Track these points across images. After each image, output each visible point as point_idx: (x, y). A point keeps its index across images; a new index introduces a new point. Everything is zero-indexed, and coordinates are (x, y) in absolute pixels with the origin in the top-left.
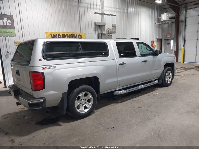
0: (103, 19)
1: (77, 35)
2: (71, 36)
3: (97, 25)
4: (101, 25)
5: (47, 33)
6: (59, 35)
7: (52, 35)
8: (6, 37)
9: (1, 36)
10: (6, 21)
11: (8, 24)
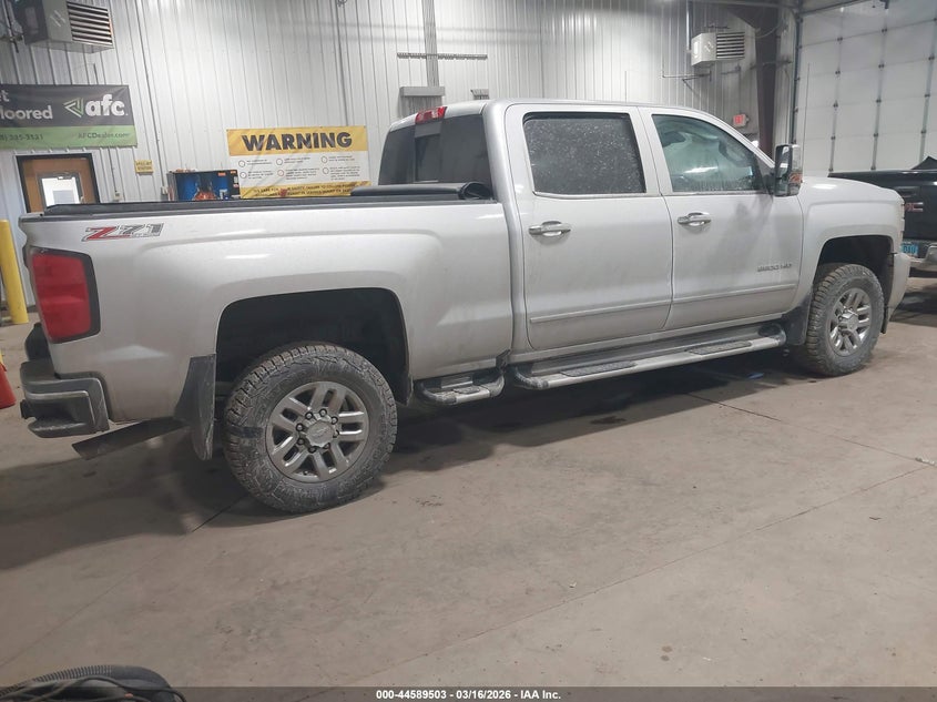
0: (433, 75)
1: (332, 135)
2: (312, 139)
3: (408, 97)
4: (425, 97)
5: (230, 132)
6: (271, 137)
7: (249, 139)
8: (112, 150)
9: (97, 148)
10: (107, 105)
11: (115, 112)
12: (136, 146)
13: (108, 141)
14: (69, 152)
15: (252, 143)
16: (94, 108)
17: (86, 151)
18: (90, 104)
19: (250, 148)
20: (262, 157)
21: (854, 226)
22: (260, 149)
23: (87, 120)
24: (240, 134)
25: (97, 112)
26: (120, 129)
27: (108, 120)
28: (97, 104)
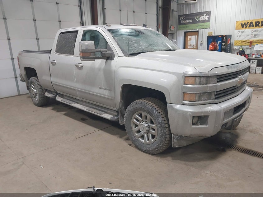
5: (237, 22)
6: (251, 23)
7: (243, 24)
8: (203, 29)
9: (200, 29)
10: (205, 17)
11: (206, 19)
12: (209, 28)
13: (203, 27)
14: (194, 30)
15: (244, 25)
16: (201, 18)
17: (198, 30)
18: (201, 17)
19: (243, 27)
20: (246, 30)
21: (136, 81)
22: (246, 27)
23: (199, 22)
24: (240, 23)
25: (202, 19)
26: (206, 23)
27: (204, 21)
28: (202, 17)
